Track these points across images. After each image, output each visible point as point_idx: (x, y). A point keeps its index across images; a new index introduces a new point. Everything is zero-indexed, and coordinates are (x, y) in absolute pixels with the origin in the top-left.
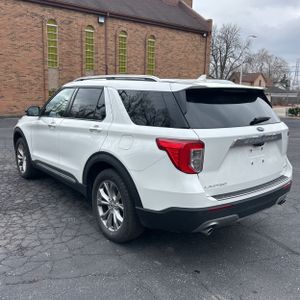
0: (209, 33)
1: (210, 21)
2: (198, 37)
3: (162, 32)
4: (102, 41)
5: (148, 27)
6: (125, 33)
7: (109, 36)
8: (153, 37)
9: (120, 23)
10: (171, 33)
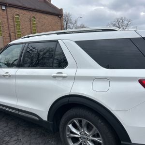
0: (62, 15)
1: (61, 10)
2: (57, 17)
3: (38, 15)
4: (6, 20)
5: (31, 12)
6: (18, 15)
7: (9, 17)
8: (34, 17)
9: (14, 9)
10: (43, 16)
